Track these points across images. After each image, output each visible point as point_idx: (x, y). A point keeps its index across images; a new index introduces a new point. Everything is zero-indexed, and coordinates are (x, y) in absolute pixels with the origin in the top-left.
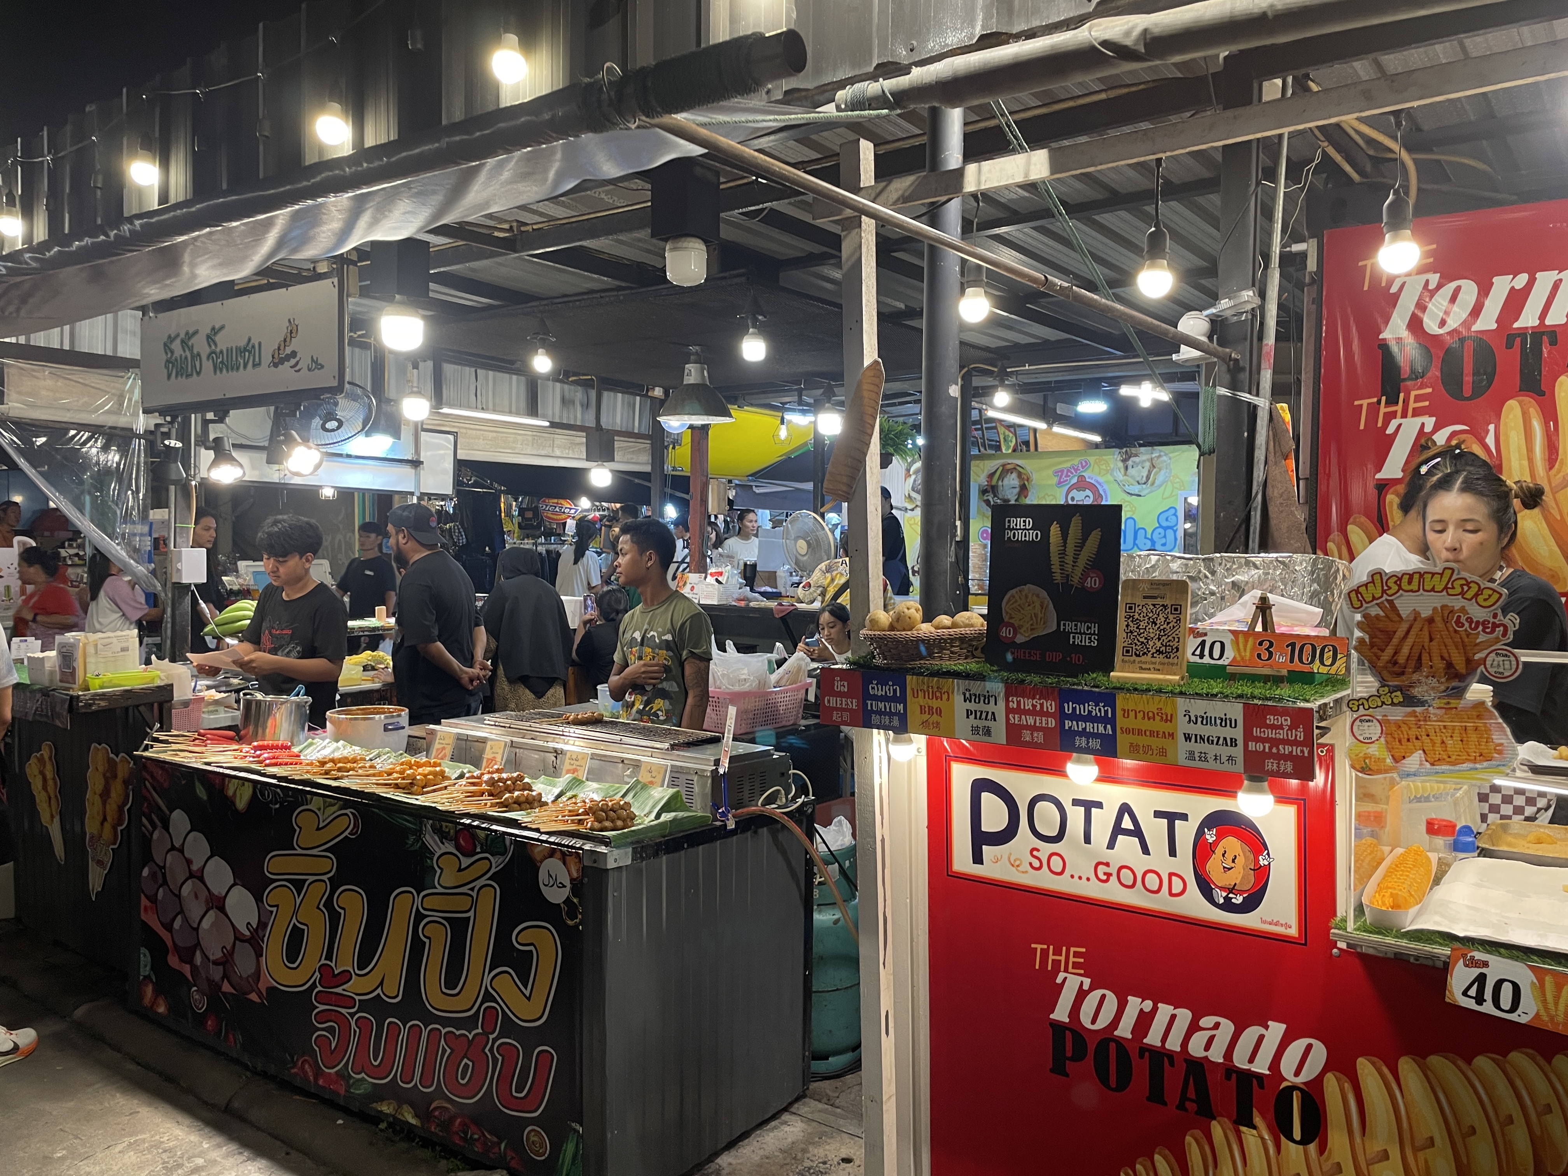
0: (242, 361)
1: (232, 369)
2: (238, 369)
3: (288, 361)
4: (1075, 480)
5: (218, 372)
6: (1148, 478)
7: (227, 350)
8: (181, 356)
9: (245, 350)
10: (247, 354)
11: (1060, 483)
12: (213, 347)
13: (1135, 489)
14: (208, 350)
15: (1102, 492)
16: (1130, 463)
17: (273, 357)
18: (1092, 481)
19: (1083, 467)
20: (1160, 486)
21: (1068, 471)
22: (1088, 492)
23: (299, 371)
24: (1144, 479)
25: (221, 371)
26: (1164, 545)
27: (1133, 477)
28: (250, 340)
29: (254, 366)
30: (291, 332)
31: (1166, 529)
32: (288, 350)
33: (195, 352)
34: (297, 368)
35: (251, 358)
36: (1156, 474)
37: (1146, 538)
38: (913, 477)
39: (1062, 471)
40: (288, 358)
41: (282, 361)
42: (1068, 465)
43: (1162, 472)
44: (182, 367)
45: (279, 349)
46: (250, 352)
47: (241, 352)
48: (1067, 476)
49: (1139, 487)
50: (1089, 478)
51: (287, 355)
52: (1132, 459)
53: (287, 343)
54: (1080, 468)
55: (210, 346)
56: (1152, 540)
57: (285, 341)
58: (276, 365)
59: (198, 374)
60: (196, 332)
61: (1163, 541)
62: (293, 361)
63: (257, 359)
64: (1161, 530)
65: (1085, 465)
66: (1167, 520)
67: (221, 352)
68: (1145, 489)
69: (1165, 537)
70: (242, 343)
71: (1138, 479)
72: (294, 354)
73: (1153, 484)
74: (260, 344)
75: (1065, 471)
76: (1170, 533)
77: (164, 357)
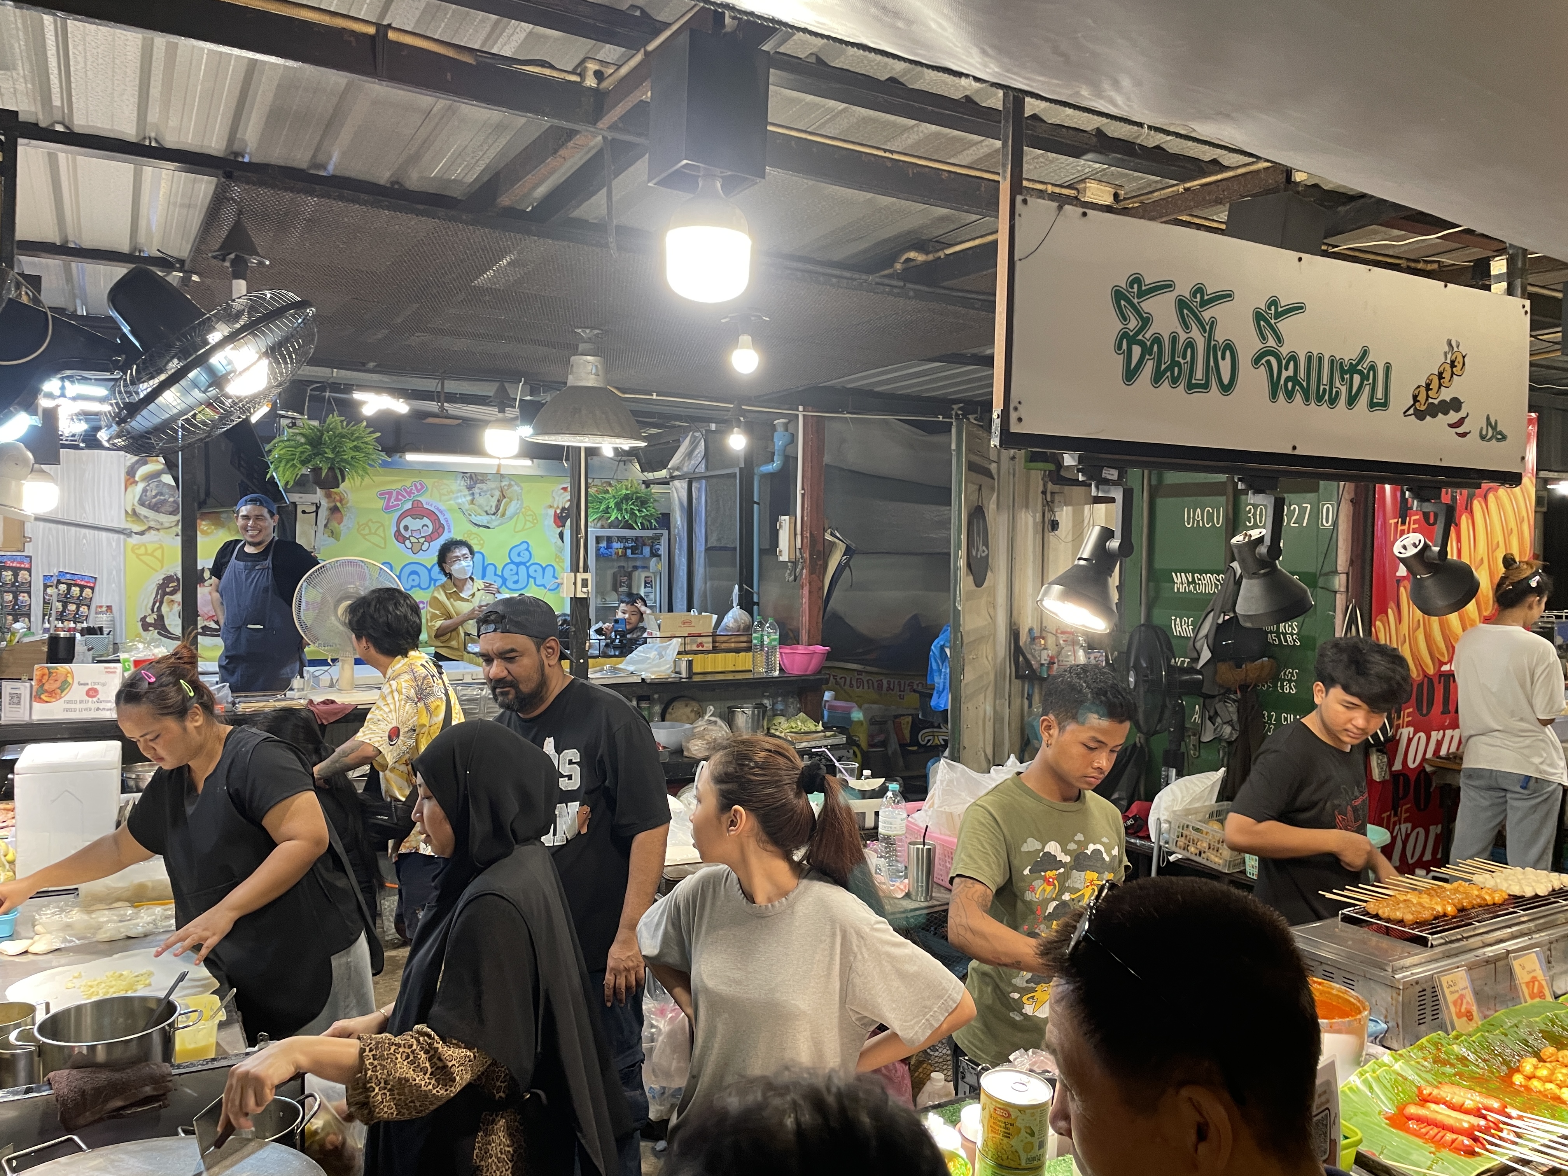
0: (1344, 389)
1: (1319, 399)
2: (1333, 401)
3: (1446, 413)
4: (408, 506)
5: (1281, 397)
6: (498, 508)
7: (1309, 359)
8: (1174, 339)
9: (1353, 369)
10: (1357, 378)
11: (387, 508)
12: (1271, 342)
13: (483, 519)
14: (1257, 345)
15: (443, 521)
16: (476, 491)
17: (1415, 398)
18: (432, 509)
19: (418, 491)
20: (511, 518)
21: (398, 493)
22: (426, 521)
23: (1463, 435)
24: (493, 510)
25: (1290, 395)
26: (516, 582)
27: (480, 506)
28: (1365, 353)
29: (1372, 405)
30: (1453, 365)
31: (518, 565)
32: (1446, 395)
33: (1220, 337)
34: (1460, 430)
35: (1367, 390)
36: (507, 505)
37: (496, 574)
38: (141, 486)
39: (390, 494)
40: (1446, 407)
41: (1434, 410)
42: (398, 486)
43: (514, 503)
44: (1174, 363)
45: (1428, 387)
46: (1364, 377)
47: (1343, 372)
48: (397, 499)
49: (488, 517)
50: (427, 503)
51: (1444, 401)
52: (478, 485)
53: (1445, 382)
54: (414, 491)
55: (1263, 337)
56: (502, 577)
57: (1440, 376)
58: (1420, 416)
59: (1226, 389)
60: (1226, 296)
61: (515, 578)
62: (1453, 417)
63: (1380, 394)
64: (513, 567)
65: (421, 489)
66: (519, 555)
67: (1293, 358)
68: (495, 521)
69: (517, 573)
70: (1349, 354)
71: (487, 508)
72: (1456, 404)
73: (503, 515)
74: (1388, 368)
75: (394, 494)
76: (522, 569)
77: (1117, 326)
